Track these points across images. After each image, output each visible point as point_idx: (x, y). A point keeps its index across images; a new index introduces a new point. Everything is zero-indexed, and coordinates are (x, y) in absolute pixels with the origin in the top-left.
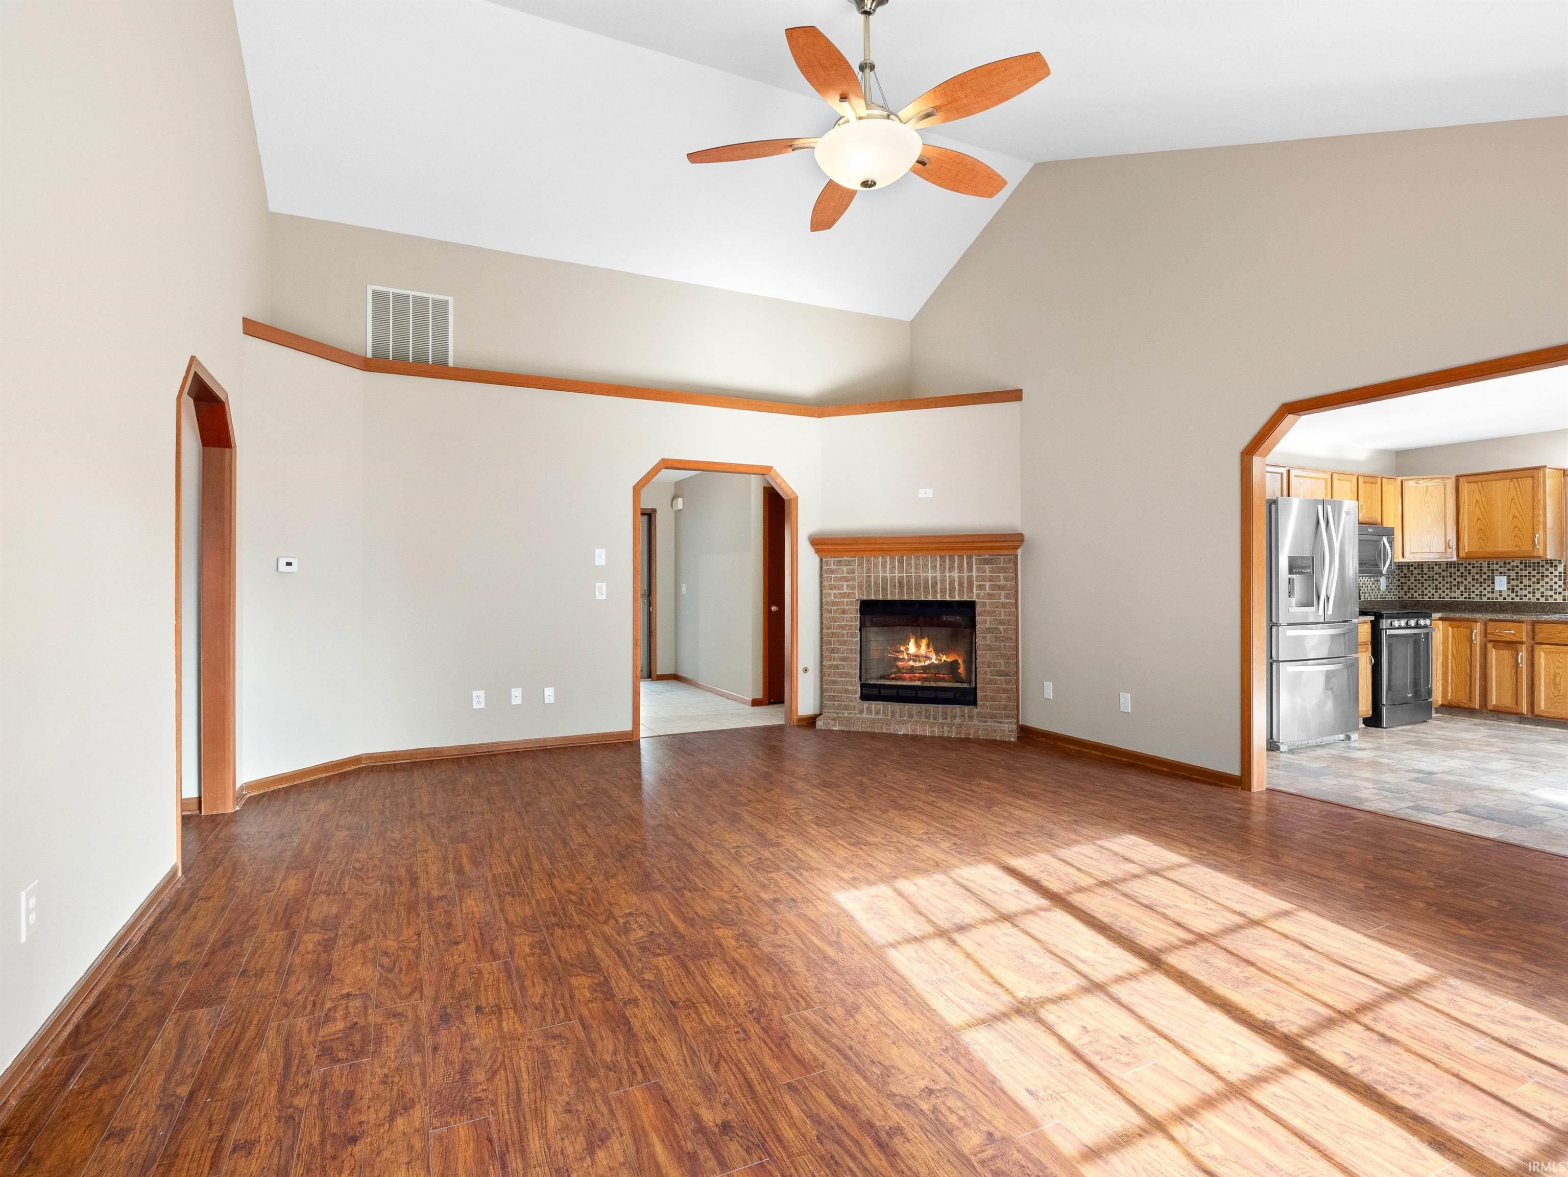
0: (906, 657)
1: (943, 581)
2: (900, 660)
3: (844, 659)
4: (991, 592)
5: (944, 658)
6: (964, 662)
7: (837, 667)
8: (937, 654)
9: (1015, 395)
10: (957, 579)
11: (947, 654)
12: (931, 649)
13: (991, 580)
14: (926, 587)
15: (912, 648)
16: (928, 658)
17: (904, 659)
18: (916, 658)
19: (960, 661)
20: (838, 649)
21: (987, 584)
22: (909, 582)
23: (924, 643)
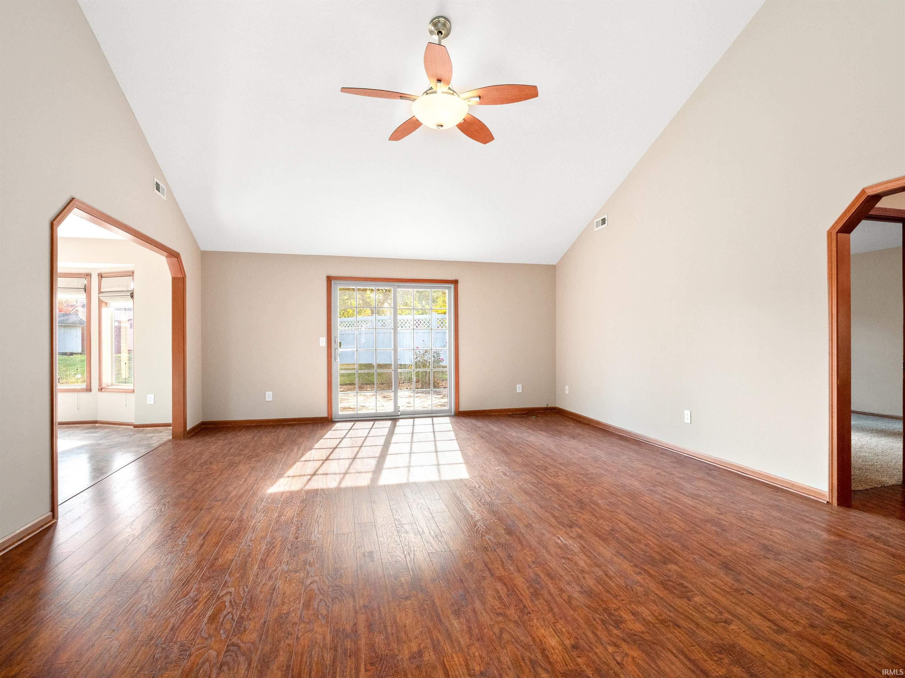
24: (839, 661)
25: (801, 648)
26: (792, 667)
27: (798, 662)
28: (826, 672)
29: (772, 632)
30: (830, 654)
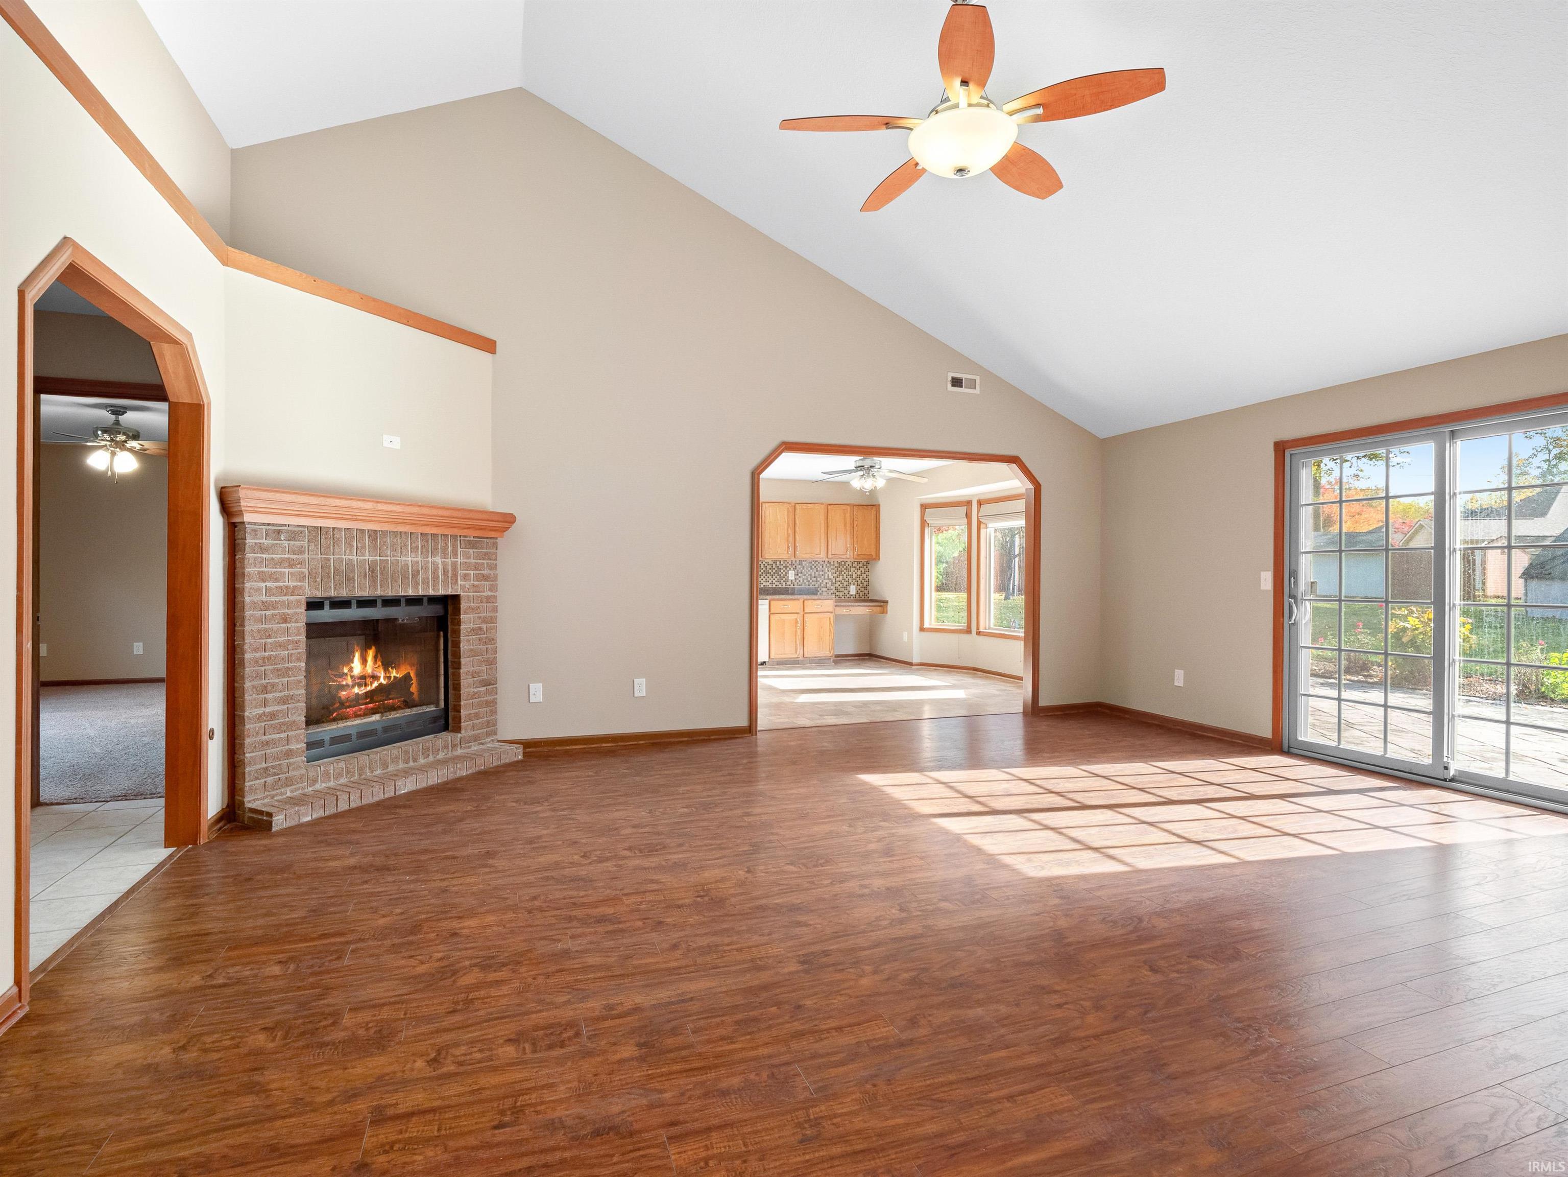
0: (349, 681)
1: (426, 569)
2: (342, 687)
3: (284, 701)
4: (476, 583)
5: (394, 674)
6: (418, 675)
7: (273, 716)
8: (386, 670)
9: (488, 345)
10: (440, 566)
11: (397, 667)
12: (379, 663)
13: (476, 569)
14: (405, 577)
15: (357, 667)
16: (375, 677)
17: (347, 685)
18: (363, 679)
19: (412, 675)
20: (273, 685)
21: (472, 572)
22: (383, 569)
23: (371, 653)
24: (273, 1149)
25: (328, 1119)
26: (305, 1087)
27: (308, 1099)
28: (270, 1120)
29: (383, 1102)
30: (292, 1147)
